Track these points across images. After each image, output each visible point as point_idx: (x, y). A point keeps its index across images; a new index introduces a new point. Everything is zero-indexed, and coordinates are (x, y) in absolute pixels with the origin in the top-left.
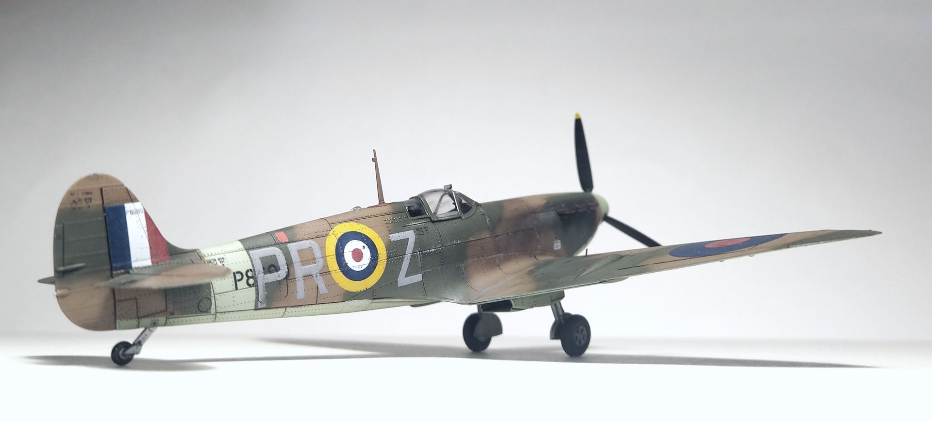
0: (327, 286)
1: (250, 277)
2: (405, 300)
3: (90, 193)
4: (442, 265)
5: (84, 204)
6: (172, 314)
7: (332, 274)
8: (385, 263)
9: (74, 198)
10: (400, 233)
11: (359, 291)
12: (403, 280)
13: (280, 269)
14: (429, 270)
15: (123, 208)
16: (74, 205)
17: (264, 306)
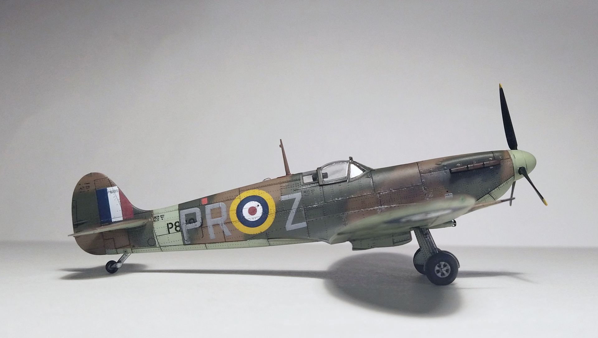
0: (231, 231)
1: (178, 226)
2: (292, 240)
3: (89, 183)
4: (325, 216)
5: (86, 190)
6: (134, 247)
7: (233, 223)
8: (274, 215)
9: (81, 186)
10: (289, 195)
11: (255, 234)
12: (290, 226)
13: (196, 221)
14: (312, 220)
15: (106, 190)
16: (81, 190)
17: (189, 243)
